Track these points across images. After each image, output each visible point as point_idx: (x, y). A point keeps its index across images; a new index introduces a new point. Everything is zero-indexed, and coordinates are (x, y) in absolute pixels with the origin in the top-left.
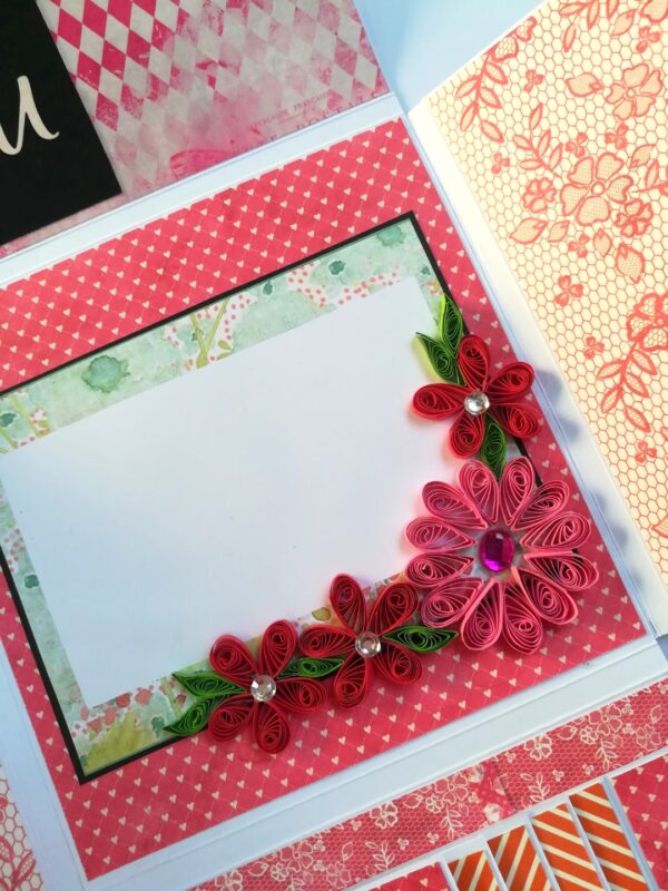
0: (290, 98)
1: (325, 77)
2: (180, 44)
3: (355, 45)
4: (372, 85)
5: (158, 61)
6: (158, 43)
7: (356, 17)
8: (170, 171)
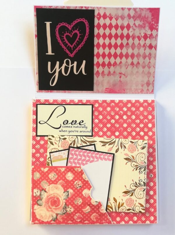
0: (134, 87)
1: (142, 86)
2: (118, 67)
3: (151, 82)
4: (151, 91)
5: (112, 69)
6: (114, 65)
7: (154, 77)
8: (104, 91)
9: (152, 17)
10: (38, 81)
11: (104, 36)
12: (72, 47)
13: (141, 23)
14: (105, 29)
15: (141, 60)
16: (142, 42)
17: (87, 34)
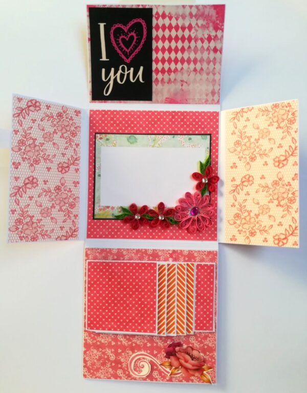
0: (197, 97)
1: (207, 95)
2: (179, 74)
3: (216, 91)
4: (216, 101)
5: (173, 76)
6: (174, 72)
7: (219, 85)
8: (164, 101)
9: (217, 16)
10: (91, 90)
11: (164, 39)
12: (128, 51)
13: (204, 23)
14: (164, 30)
15: (205, 66)
16: (206, 45)
17: (145, 37)
